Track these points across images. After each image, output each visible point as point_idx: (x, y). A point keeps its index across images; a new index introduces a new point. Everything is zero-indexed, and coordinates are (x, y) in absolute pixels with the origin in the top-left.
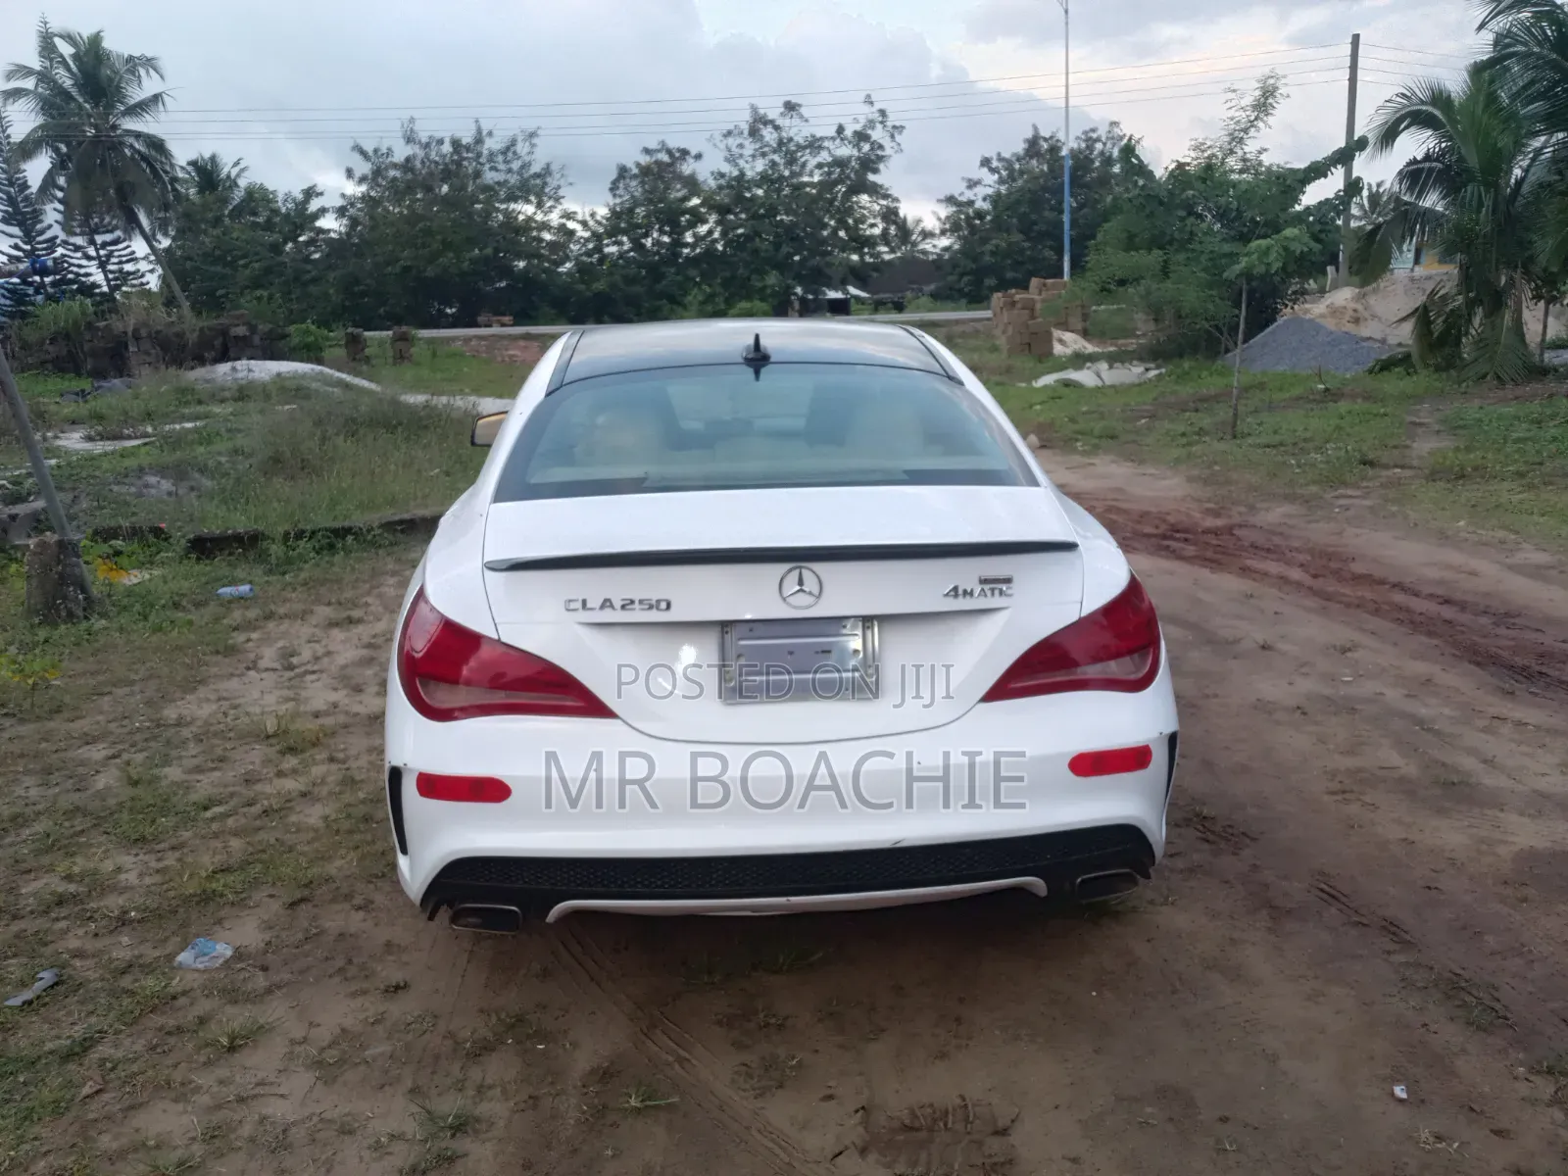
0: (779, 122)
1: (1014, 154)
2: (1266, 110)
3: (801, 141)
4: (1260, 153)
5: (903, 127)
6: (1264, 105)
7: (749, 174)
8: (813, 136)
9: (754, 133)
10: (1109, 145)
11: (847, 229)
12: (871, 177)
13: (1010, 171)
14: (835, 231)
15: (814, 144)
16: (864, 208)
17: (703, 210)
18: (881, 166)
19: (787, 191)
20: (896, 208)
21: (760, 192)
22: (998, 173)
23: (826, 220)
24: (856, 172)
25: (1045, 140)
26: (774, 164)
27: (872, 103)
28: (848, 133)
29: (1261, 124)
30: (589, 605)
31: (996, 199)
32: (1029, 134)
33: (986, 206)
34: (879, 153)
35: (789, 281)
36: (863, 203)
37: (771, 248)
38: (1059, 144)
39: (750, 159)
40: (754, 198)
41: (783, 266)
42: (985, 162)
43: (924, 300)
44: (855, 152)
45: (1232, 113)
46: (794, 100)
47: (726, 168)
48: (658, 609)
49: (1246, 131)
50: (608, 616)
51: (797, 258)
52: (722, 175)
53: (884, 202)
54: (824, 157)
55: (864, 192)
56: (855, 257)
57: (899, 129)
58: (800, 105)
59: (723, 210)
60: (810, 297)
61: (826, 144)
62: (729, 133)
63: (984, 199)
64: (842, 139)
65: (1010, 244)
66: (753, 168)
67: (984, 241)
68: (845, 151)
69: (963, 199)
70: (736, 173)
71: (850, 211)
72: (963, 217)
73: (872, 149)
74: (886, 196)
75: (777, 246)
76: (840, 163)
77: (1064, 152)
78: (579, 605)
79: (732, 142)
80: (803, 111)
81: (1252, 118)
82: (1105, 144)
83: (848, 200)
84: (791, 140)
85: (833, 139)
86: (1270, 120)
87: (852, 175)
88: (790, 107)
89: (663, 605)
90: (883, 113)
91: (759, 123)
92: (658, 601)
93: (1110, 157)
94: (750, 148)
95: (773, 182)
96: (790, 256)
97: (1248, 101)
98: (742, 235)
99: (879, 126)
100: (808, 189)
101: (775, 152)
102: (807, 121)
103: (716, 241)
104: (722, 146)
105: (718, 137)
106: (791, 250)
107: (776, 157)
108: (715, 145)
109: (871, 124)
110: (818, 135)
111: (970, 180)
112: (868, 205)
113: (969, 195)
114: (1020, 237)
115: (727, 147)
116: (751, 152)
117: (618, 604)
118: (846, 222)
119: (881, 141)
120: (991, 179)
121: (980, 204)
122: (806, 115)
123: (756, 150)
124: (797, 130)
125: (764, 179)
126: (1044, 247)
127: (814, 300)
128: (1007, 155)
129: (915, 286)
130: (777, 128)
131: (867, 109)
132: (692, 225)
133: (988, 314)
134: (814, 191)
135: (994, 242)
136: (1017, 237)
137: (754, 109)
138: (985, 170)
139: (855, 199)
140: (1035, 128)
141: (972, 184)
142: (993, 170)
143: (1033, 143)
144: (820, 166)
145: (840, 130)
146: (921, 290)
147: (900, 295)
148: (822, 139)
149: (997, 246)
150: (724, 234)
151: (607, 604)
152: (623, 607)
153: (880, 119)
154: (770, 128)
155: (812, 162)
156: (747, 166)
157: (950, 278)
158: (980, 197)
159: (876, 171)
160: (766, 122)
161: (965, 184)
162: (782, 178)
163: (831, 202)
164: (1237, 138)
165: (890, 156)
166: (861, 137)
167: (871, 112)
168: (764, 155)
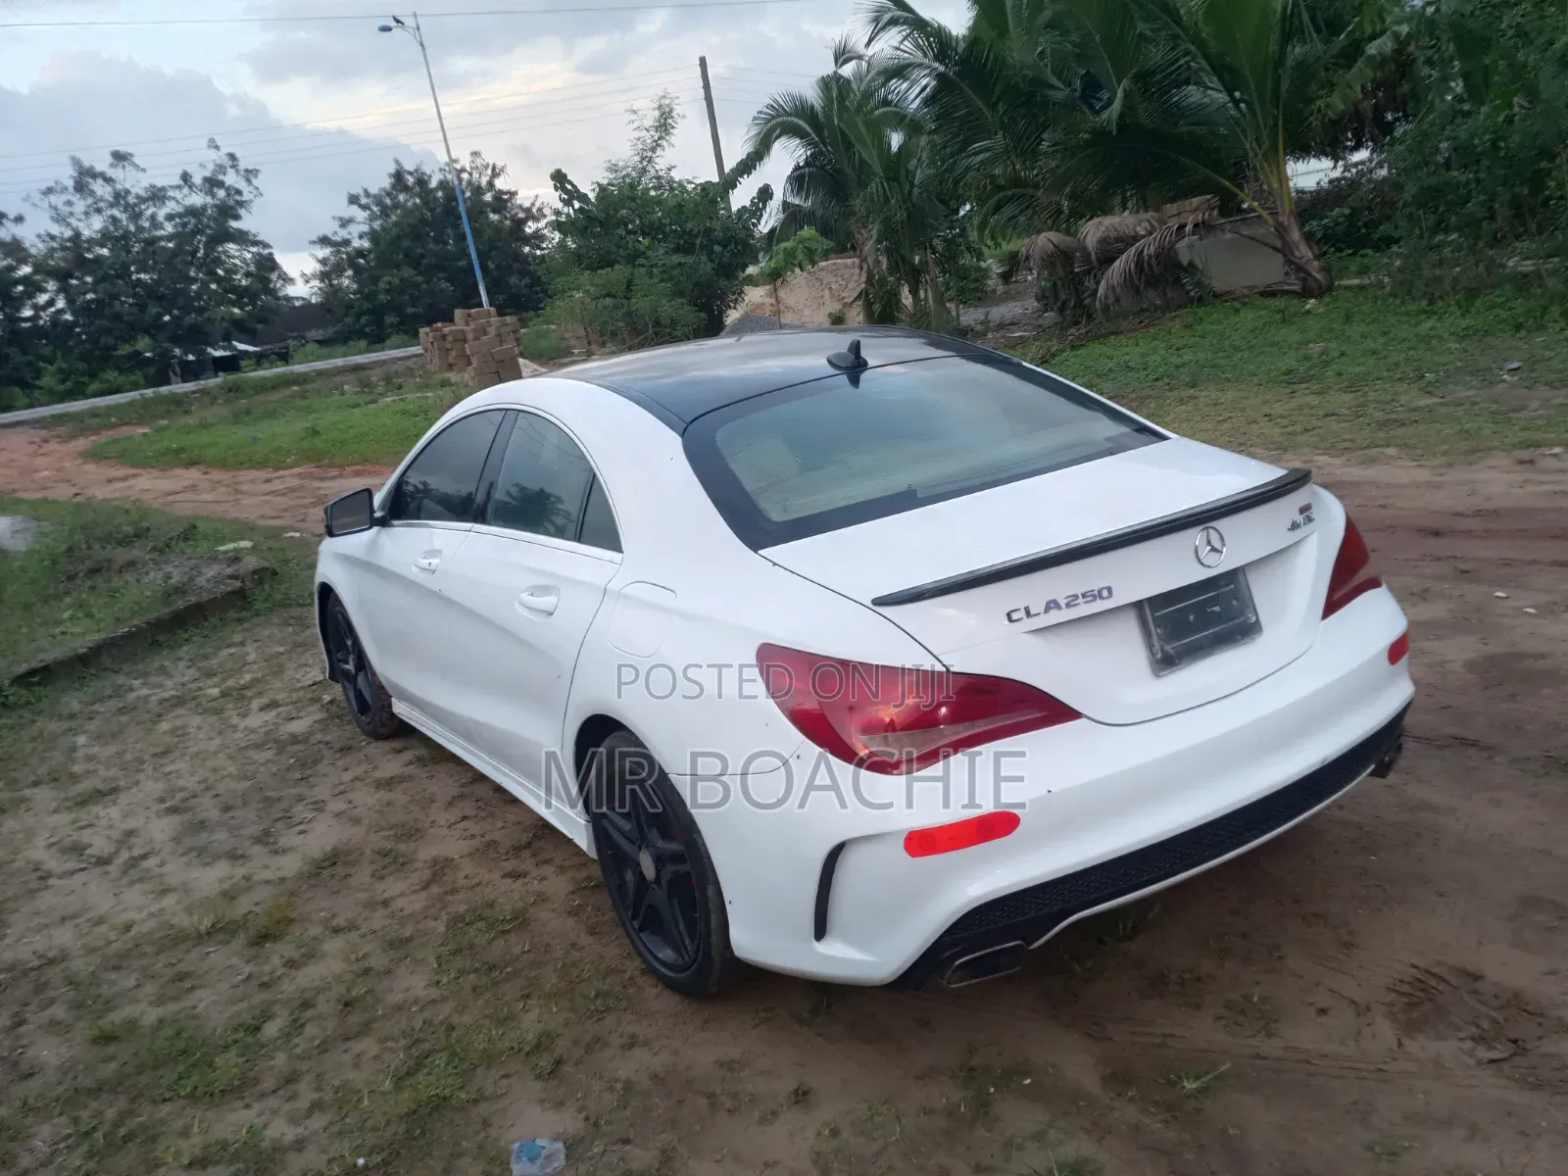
0: (111, 173)
1: (382, 189)
2: (666, 130)
3: (142, 193)
4: (669, 170)
5: (257, 171)
6: (665, 125)
7: (86, 233)
8: (154, 187)
9: (80, 187)
10: (475, 175)
11: (219, 280)
12: (234, 224)
13: (382, 205)
14: (205, 285)
15: (157, 195)
16: (234, 257)
17: (38, 277)
18: (242, 212)
19: (136, 248)
20: (271, 254)
21: (105, 252)
22: (370, 209)
23: (192, 274)
24: (215, 220)
25: (410, 173)
26: (114, 220)
27: (217, 147)
28: (197, 180)
29: (664, 143)
30: (1033, 612)
31: (373, 236)
32: (392, 169)
33: (366, 244)
34: (238, 198)
35: (165, 345)
36: (232, 252)
37: (135, 310)
38: (426, 178)
39: (83, 217)
40: (99, 260)
41: (153, 329)
42: (353, 200)
43: (310, 347)
44: (209, 200)
45: (637, 134)
46: (123, 149)
47: (55, 229)
48: (1101, 597)
49: (653, 150)
50: (1056, 616)
51: (167, 318)
52: (53, 238)
53: (254, 249)
54: (171, 207)
55: (228, 241)
56: (236, 311)
57: (254, 172)
58: (131, 155)
59: (62, 276)
60: (191, 357)
61: (171, 193)
62: (49, 191)
63: (361, 237)
64: (190, 187)
65: (402, 280)
66: (89, 226)
67: (376, 280)
68: (197, 199)
69: (337, 238)
70: (68, 233)
71: (218, 262)
72: (344, 256)
73: (228, 195)
74: (256, 243)
75: (142, 307)
76: (192, 212)
77: (433, 184)
78: (1022, 614)
79: (57, 200)
80: (136, 160)
81: (656, 138)
82: (471, 174)
83: (213, 250)
84: (127, 192)
85: (179, 187)
86: (673, 139)
87: (211, 224)
88: (120, 157)
89: (1105, 593)
90: (232, 157)
91: (84, 178)
92: (1100, 591)
93: (479, 187)
94: (80, 205)
95: (117, 239)
96: (160, 316)
97: (649, 122)
98: (92, 301)
99: (231, 172)
100: (163, 244)
101: (112, 206)
102: (144, 170)
103: (60, 312)
104: (45, 205)
105: (37, 197)
106: (161, 310)
107: (116, 212)
108: (35, 205)
109: (221, 169)
110: (159, 184)
111: (341, 219)
112: (237, 254)
113: (343, 234)
114: (412, 272)
115: (51, 206)
116: (83, 209)
117: (1063, 603)
118: (216, 274)
119: (237, 186)
120: (361, 215)
121: (356, 243)
122: (141, 165)
123: (89, 206)
124: (135, 183)
125: (105, 238)
126: (439, 280)
127: (198, 361)
128: (374, 190)
129: (295, 334)
130: (108, 180)
131: (212, 155)
132: (29, 295)
133: (417, 350)
134: (171, 245)
135: (386, 279)
136: (407, 272)
137: (76, 162)
138: (355, 207)
139: (220, 249)
140: (397, 162)
141: (345, 223)
142: (364, 207)
143: (398, 176)
144: (170, 217)
145: (186, 177)
146: (304, 337)
147: (282, 345)
148: (163, 189)
149: (390, 283)
150: (70, 301)
151: (1052, 605)
152: (1068, 605)
153: (230, 163)
154: (100, 181)
155: (161, 214)
156: (81, 225)
157: (348, 320)
158: (356, 235)
159: (237, 217)
160: (95, 175)
161: (337, 223)
162: (126, 235)
163: (194, 253)
164: (647, 157)
165: (251, 201)
166: (212, 183)
167: (219, 157)
168: (99, 211)
